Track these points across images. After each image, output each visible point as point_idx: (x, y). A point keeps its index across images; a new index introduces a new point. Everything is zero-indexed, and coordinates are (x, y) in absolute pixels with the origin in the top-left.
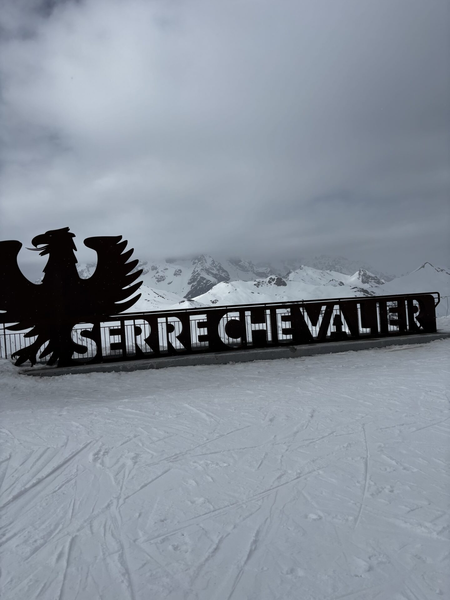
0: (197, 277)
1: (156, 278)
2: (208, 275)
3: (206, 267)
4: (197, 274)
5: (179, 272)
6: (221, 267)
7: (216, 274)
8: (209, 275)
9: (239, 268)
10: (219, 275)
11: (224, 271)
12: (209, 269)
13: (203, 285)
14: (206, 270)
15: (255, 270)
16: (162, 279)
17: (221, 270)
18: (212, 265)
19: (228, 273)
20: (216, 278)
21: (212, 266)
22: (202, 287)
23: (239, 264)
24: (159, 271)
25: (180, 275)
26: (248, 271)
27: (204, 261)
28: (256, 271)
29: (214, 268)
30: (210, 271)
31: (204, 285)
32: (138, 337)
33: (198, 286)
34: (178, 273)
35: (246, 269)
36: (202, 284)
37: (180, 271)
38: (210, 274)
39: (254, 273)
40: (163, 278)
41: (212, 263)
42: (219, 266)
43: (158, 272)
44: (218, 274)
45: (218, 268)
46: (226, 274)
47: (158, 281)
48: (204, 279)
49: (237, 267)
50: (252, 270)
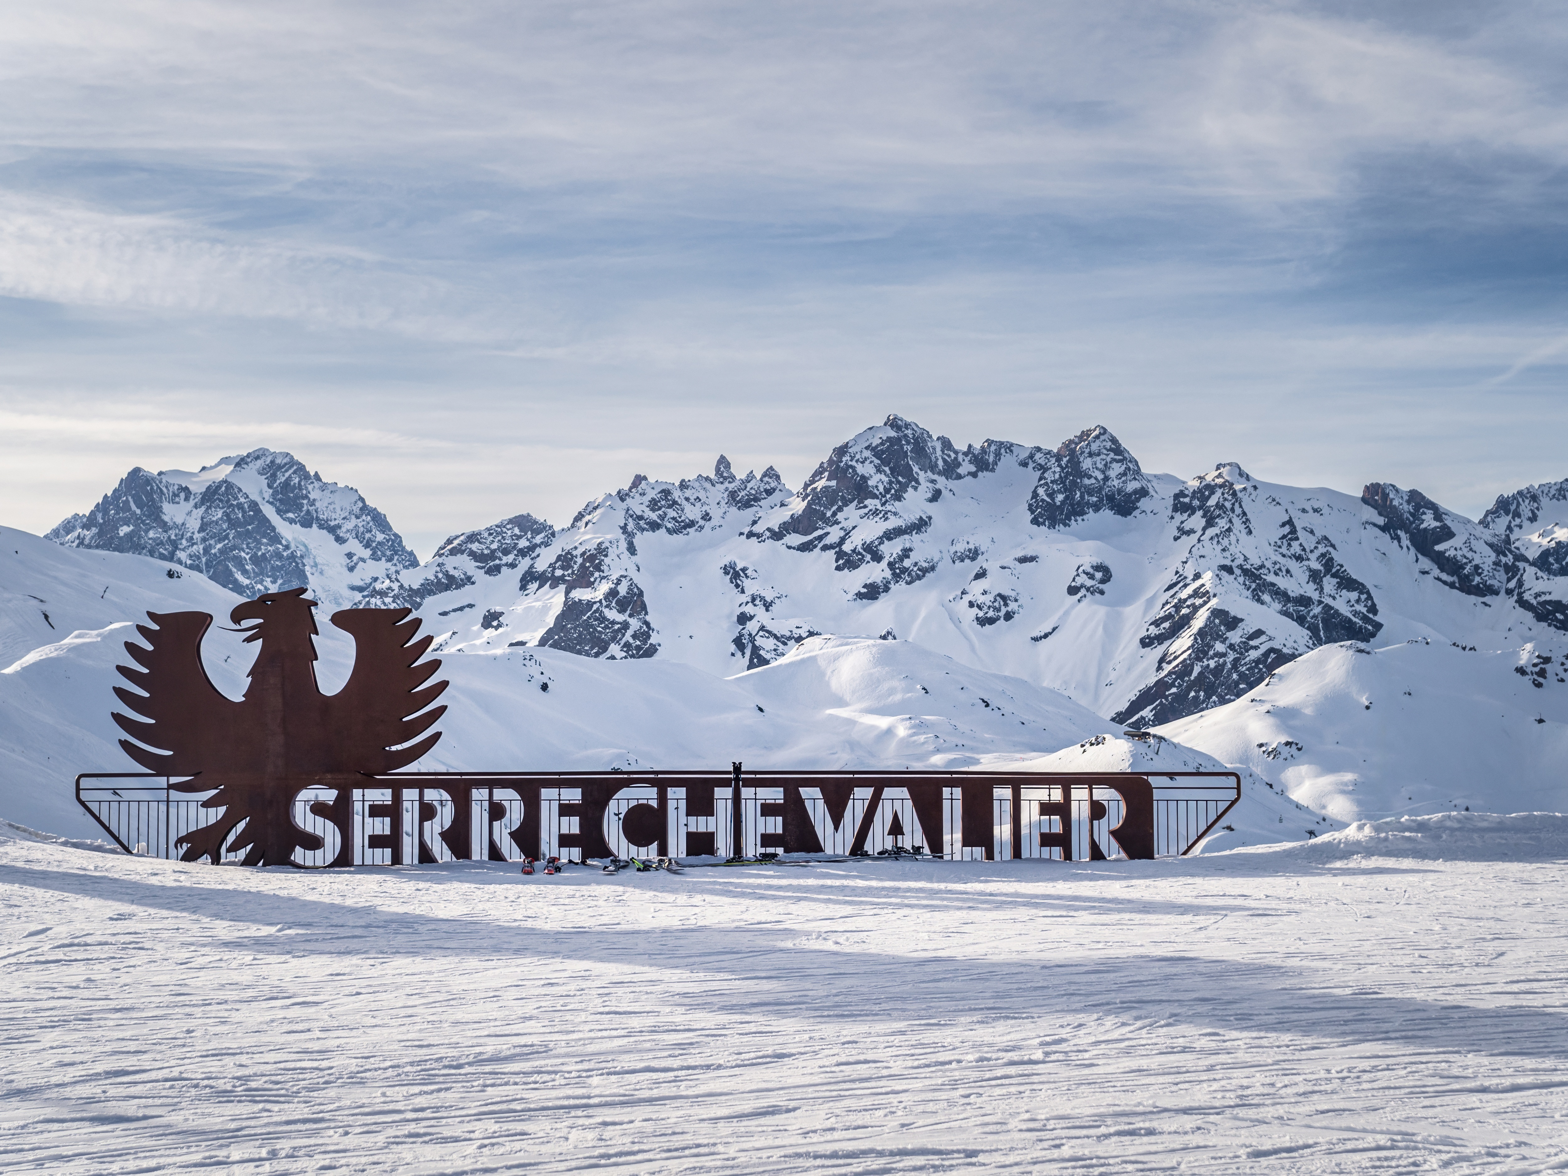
0: (1195, 609)
1: (971, 604)
2: (1260, 601)
3: (1246, 559)
4: (1196, 594)
5: (1099, 575)
6: (1332, 559)
7: (1305, 601)
8: (1263, 603)
9: (1436, 572)
10: (1320, 602)
11: (1347, 583)
12: (1262, 566)
13: (1224, 655)
14: (1246, 572)
15: (1526, 586)
16: (1004, 610)
17: (1333, 576)
18: (1284, 550)
19: (1370, 597)
20: (1301, 620)
21: (1284, 556)
22: (1220, 668)
23: (1437, 548)
24: (992, 566)
25: (1102, 592)
26: (1489, 590)
27: (1237, 522)
28: (1537, 595)
29: (1293, 565)
30: (1271, 578)
31: (1232, 656)
32: (427, 824)
33: (1201, 660)
34: (1089, 583)
35: (1477, 579)
36: (1219, 647)
37: (1104, 572)
38: (1266, 597)
39: (1523, 603)
40: (1006, 605)
41: (1284, 537)
42: (1323, 555)
43: (981, 575)
44: (1315, 596)
45: (1316, 565)
46: (1358, 601)
47: (983, 622)
48: (1233, 623)
49: (1426, 563)
50: (1512, 584)
